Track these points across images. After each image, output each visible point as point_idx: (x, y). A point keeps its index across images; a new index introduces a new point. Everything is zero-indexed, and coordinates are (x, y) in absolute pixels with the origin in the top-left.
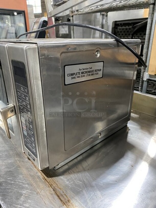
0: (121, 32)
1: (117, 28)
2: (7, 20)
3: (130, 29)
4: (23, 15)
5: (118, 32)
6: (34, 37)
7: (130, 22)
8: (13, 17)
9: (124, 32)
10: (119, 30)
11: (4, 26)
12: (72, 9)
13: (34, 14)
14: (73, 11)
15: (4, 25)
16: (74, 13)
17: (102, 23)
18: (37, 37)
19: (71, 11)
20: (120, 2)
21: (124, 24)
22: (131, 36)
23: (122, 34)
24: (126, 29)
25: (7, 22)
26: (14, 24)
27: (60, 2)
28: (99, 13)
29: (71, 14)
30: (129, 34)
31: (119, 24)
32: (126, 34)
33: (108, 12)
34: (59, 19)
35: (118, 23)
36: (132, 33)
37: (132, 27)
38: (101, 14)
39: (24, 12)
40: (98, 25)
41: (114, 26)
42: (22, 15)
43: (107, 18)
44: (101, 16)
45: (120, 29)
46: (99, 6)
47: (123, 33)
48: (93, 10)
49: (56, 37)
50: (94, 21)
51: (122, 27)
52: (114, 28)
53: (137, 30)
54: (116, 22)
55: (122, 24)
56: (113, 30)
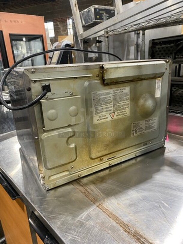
0: (160, 51)
1: (155, 47)
2: (20, 47)
3: (171, 47)
4: (41, 40)
5: (157, 51)
6: (56, 64)
7: (172, 39)
8: (29, 43)
9: (165, 51)
10: (157, 49)
11: (17, 53)
12: (107, 29)
13: (50, 38)
14: (108, 31)
15: (18, 51)
16: (109, 33)
17: (137, 42)
18: (59, 63)
19: (106, 32)
20: (170, 17)
21: (163, 42)
22: (173, 54)
23: (162, 54)
24: (167, 47)
25: (20, 49)
26: (30, 50)
27: (90, 22)
28: (134, 32)
29: (107, 35)
30: (171, 53)
31: (158, 43)
32: (166, 54)
33: (145, 30)
34: (88, 42)
35: (156, 41)
36: (175, 52)
37: (174, 45)
38: (135, 33)
39: (42, 36)
40: (133, 46)
41: (151, 45)
42: (39, 39)
43: (144, 37)
44: (136, 35)
45: (159, 48)
46: (133, 26)
47: (162, 52)
48: (126, 30)
49: (85, 61)
50: (128, 41)
51: (161, 45)
52: (152, 47)
53: (181, 48)
54: (153, 40)
55: (162, 42)
56: (151, 49)
